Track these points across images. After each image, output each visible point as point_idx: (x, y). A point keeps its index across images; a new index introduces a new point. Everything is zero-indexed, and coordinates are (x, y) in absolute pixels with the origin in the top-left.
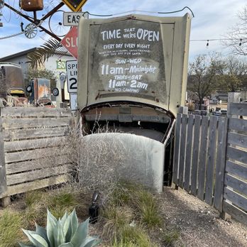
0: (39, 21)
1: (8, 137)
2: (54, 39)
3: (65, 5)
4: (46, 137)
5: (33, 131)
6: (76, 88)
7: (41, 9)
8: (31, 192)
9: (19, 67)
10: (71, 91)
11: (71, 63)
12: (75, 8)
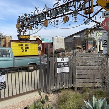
0: (91, 18)
1: (78, 64)
2: (97, 24)
3: (103, 9)
4: (92, 66)
5: (87, 63)
6: (106, 45)
7: (92, 12)
8: (85, 87)
9: (81, 37)
10: (103, 46)
11: (104, 34)
12: (108, 9)
